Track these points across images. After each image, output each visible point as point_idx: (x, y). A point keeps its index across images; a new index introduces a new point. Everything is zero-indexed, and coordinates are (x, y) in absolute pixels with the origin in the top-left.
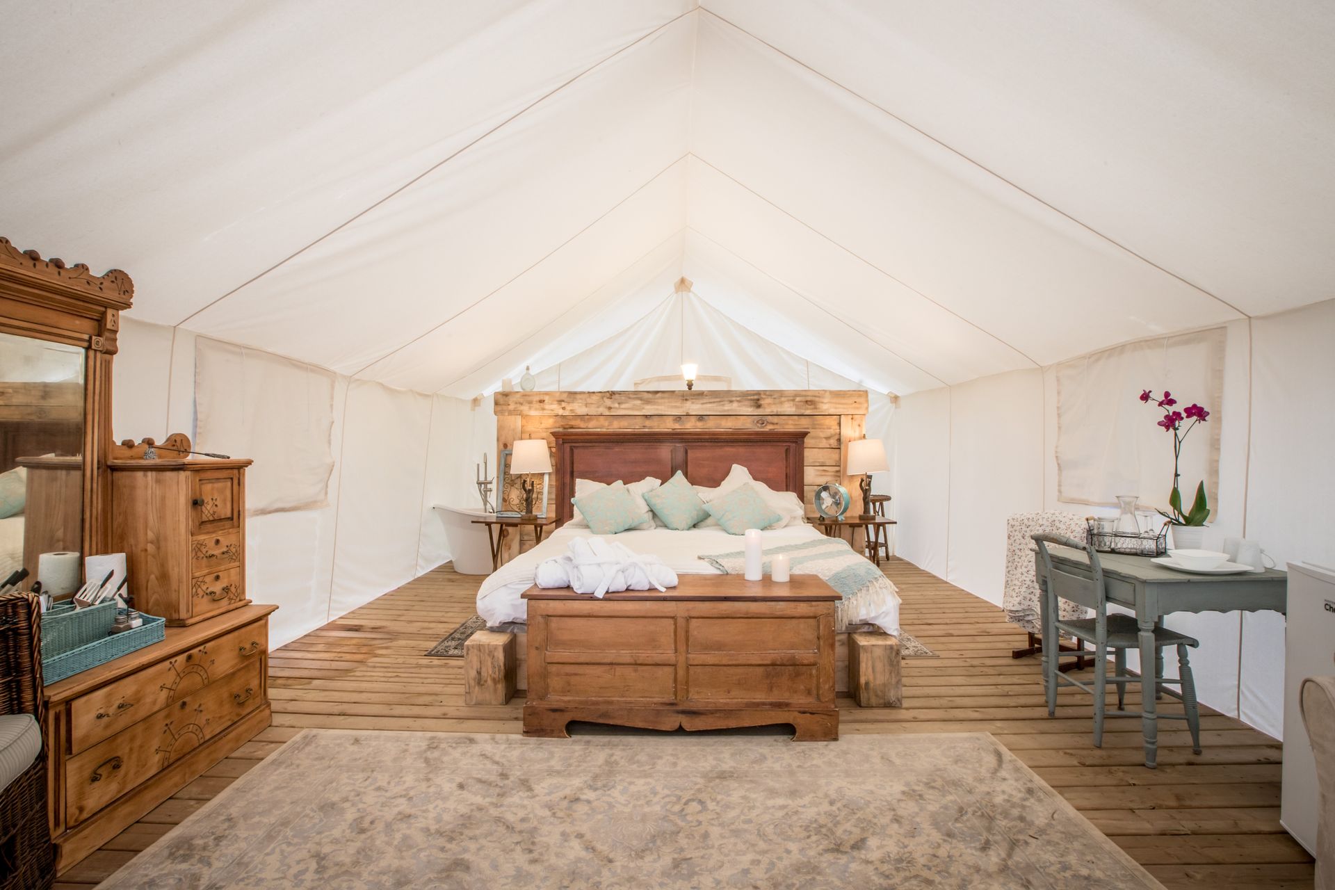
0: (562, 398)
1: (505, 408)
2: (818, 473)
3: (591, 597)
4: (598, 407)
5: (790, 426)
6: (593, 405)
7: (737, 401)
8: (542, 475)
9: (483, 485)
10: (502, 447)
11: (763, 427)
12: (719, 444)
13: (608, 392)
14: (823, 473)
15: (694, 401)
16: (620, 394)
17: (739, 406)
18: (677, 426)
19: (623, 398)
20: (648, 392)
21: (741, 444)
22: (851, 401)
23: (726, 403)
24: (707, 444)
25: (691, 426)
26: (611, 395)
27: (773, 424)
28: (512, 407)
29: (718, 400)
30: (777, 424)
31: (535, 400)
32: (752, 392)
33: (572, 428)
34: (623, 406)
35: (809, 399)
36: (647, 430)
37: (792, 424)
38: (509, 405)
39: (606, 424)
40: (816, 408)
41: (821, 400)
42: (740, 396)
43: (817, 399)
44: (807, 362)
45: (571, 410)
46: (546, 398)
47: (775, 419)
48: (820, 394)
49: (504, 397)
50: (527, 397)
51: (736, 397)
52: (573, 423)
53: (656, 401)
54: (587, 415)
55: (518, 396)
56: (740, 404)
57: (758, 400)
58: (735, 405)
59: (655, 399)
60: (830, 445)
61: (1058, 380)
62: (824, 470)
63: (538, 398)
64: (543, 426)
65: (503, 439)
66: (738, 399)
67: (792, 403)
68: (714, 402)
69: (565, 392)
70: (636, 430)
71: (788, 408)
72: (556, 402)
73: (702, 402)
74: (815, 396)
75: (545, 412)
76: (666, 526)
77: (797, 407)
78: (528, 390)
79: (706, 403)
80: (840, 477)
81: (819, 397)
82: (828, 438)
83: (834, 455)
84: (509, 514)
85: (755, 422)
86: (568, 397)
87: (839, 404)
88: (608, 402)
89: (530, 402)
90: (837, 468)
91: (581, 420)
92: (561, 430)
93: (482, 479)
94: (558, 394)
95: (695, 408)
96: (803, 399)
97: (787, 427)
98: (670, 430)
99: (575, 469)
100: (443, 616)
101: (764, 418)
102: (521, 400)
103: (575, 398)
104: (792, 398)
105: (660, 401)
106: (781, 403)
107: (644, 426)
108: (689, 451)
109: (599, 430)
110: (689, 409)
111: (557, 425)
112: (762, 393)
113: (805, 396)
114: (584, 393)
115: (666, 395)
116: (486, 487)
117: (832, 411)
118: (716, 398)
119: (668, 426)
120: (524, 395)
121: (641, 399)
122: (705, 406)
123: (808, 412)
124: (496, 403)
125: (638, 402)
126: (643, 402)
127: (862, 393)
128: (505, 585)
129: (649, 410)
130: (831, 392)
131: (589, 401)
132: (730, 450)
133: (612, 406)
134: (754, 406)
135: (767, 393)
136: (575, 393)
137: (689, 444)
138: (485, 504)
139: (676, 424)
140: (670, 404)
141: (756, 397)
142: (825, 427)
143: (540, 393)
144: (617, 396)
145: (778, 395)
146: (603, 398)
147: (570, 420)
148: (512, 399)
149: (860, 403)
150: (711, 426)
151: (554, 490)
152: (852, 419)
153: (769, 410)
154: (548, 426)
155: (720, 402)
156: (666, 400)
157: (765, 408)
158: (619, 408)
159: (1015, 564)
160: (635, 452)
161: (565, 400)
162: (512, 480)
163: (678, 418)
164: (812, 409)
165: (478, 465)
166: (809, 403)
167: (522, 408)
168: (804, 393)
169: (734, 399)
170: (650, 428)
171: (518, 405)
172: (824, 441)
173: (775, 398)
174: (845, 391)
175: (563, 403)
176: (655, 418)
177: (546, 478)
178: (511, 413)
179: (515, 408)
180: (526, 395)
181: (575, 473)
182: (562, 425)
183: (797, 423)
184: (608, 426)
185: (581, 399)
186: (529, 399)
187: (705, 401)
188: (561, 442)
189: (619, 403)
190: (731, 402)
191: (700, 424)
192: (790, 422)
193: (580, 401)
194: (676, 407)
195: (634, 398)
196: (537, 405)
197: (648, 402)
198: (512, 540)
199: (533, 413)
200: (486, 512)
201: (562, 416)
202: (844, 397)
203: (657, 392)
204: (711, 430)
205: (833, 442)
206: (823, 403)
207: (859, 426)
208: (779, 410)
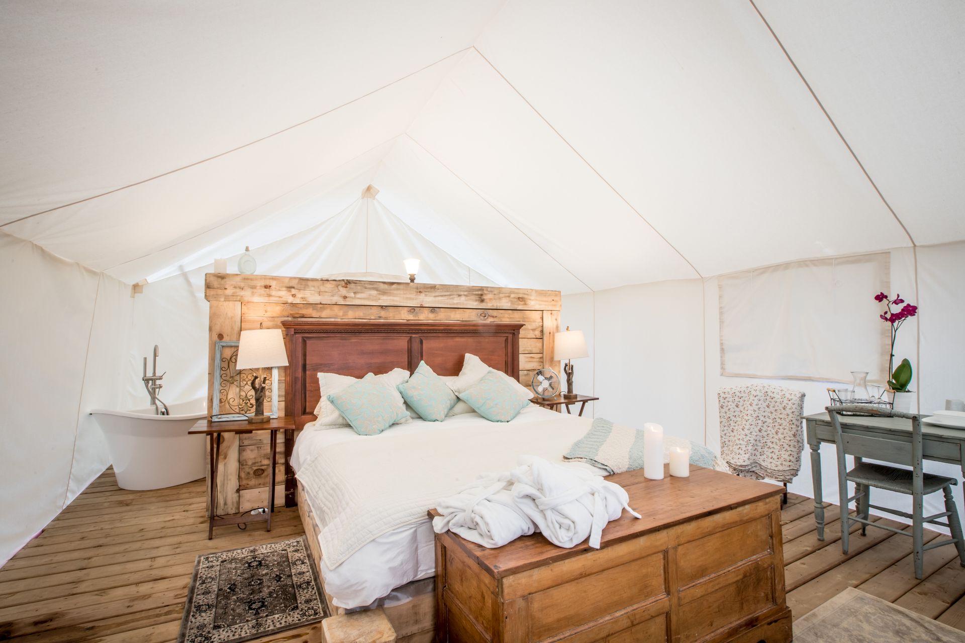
0: (291, 285)
1: (220, 292)
2: (527, 360)
3: (584, 548)
4: (332, 296)
5: (507, 319)
6: (327, 293)
7: (465, 295)
8: (270, 369)
9: (150, 382)
10: (215, 337)
11: (485, 320)
12: (452, 335)
13: (343, 280)
14: (531, 360)
15: (427, 293)
16: (356, 283)
17: (467, 300)
18: (411, 317)
19: (359, 287)
20: (384, 283)
21: (469, 335)
22: (550, 299)
23: (456, 297)
24: (440, 335)
25: (425, 317)
26: (346, 284)
27: (493, 317)
28: (229, 292)
29: (448, 293)
30: (496, 317)
31: (259, 285)
32: (477, 288)
33: (303, 317)
34: (359, 296)
35: (521, 296)
36: (382, 321)
37: (508, 318)
38: (225, 289)
39: (341, 313)
40: (525, 304)
41: (529, 297)
42: (466, 291)
43: (525, 296)
44: (469, 268)
45: (302, 298)
46: (273, 284)
47: (495, 313)
48: (528, 292)
49: (220, 280)
50: (249, 281)
51: (464, 291)
52: (304, 312)
53: (392, 292)
54: (321, 304)
55: (238, 279)
56: (467, 298)
57: (482, 295)
58: (463, 298)
59: (391, 290)
60: (535, 335)
61: (720, 287)
62: (531, 357)
63: (263, 283)
64: (269, 314)
65: (217, 329)
66: (466, 293)
67: (508, 298)
68: (445, 295)
69: (295, 278)
70: (371, 321)
71: (505, 304)
72: (284, 289)
73: (434, 295)
74: (524, 294)
75: (272, 298)
76: (420, 417)
77: (512, 303)
78: (248, 273)
79: (438, 296)
80: (542, 362)
81: (528, 295)
82: (534, 330)
83: (538, 344)
84: (230, 417)
85: (479, 315)
86: (298, 283)
87: (542, 301)
88: (343, 291)
89: (254, 287)
90: (540, 355)
91: (313, 309)
92: (290, 319)
93: (149, 374)
94: (287, 280)
95: (429, 300)
96: (517, 296)
97: (503, 320)
98: (406, 321)
99: (307, 362)
100: (151, 568)
101: (486, 311)
102: (242, 284)
103: (307, 285)
104: (507, 295)
105: (395, 292)
106: (500, 299)
107: (380, 317)
108: (424, 341)
109: (333, 320)
110: (423, 301)
111: (286, 314)
112: (485, 289)
113: (518, 293)
114: (316, 280)
115: (401, 287)
116: (154, 384)
117: (537, 307)
118: (447, 291)
119: (404, 317)
120: (245, 279)
121: (377, 289)
122: (437, 299)
123: (520, 308)
124: (208, 286)
125: (374, 293)
126: (379, 292)
127: (557, 292)
128: (373, 540)
129: (385, 300)
130: (536, 291)
131: (322, 289)
132: (460, 340)
133: (347, 295)
134: (478, 300)
135: (489, 289)
136: (307, 280)
137: (425, 335)
138: (153, 403)
139: (412, 316)
140: (405, 296)
141: (480, 293)
142: (532, 320)
143: (264, 277)
144: (352, 285)
145: (498, 292)
146: (337, 286)
147: (301, 308)
148: (229, 283)
149: (557, 301)
150: (443, 318)
151: (283, 385)
152: (551, 314)
153: (491, 305)
154: (275, 315)
155: (450, 295)
156: (402, 292)
157: (487, 302)
158: (355, 298)
159: (731, 427)
160: (372, 343)
161: (295, 286)
162: (232, 377)
163: (412, 309)
164: (523, 305)
165: (145, 359)
166: (520, 299)
167: (242, 293)
168: (517, 291)
169: (462, 293)
170: (386, 318)
171: (238, 290)
172: (531, 332)
173: (495, 294)
174: (545, 291)
175: (293, 290)
176: (391, 309)
177: (275, 373)
178: (227, 298)
179: (234, 293)
180: (248, 279)
181: (307, 366)
182: (291, 314)
183: (511, 316)
184: (343, 316)
185: (314, 287)
186: (253, 283)
187: (437, 294)
188: (293, 333)
189: (355, 293)
190: (460, 296)
191: (432, 316)
192: (506, 316)
193: (313, 289)
194: (410, 299)
195: (370, 289)
196: (263, 291)
197: (384, 293)
198: (229, 447)
199: (256, 299)
200: (158, 414)
201: (293, 304)
202: (545, 296)
203: (393, 283)
204: (442, 321)
205: (538, 333)
206: (530, 300)
207: (556, 320)
208: (499, 305)
